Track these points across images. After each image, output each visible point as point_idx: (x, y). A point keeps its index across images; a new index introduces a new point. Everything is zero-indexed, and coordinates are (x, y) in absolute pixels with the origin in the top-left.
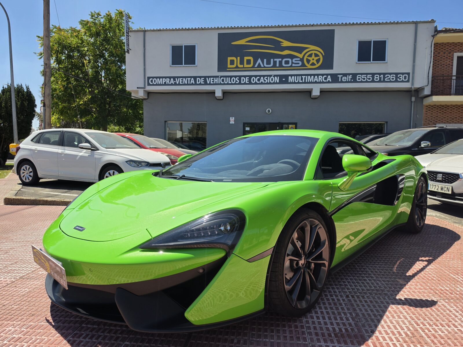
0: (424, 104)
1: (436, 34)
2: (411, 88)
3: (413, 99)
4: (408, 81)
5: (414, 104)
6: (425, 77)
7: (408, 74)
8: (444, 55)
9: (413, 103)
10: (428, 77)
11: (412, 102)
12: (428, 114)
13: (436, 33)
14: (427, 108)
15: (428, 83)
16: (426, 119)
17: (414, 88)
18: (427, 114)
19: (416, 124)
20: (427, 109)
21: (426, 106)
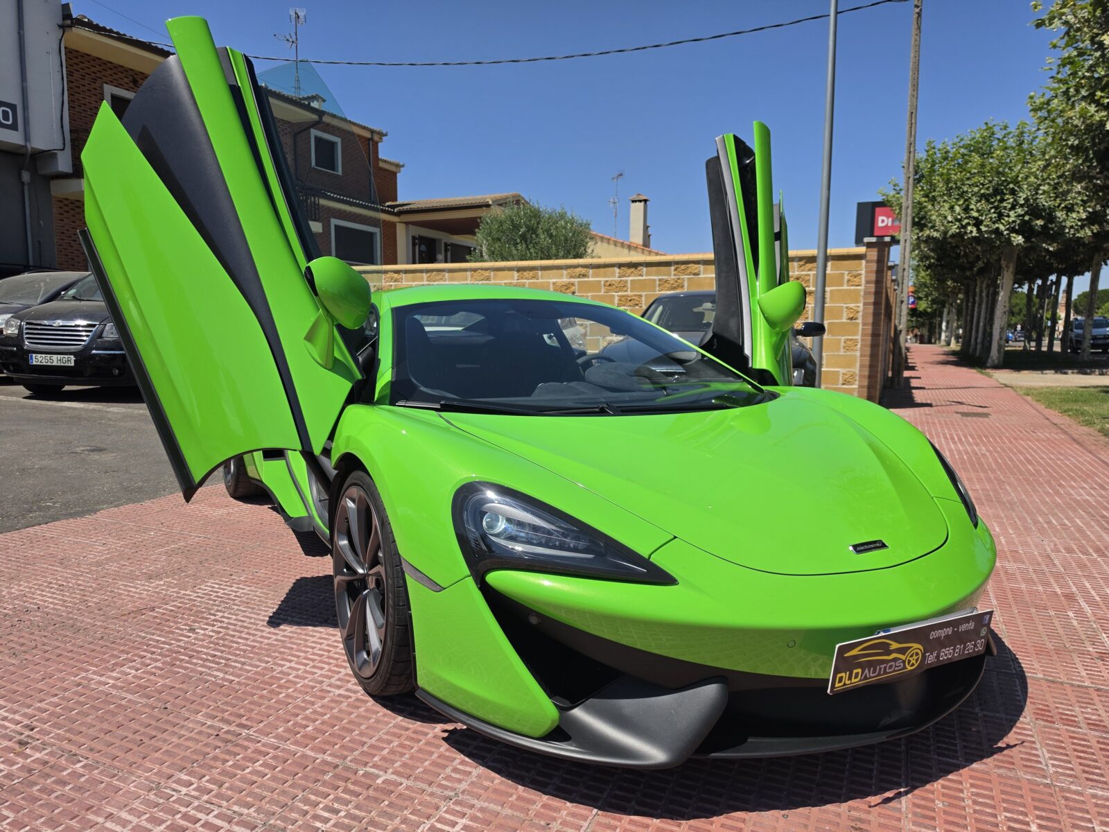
0: (52, 193)
1: (70, 26)
2: (25, 146)
3: (26, 176)
4: (14, 127)
5: (29, 189)
6: (54, 126)
7: (13, 107)
8: (82, 82)
9: (26, 188)
10: (62, 127)
11: (23, 184)
12: (66, 221)
13: (68, 22)
14: (61, 204)
15: (64, 144)
16: (63, 233)
17: (32, 148)
18: (63, 220)
19: (40, 242)
20: (61, 208)
21: (61, 201)
